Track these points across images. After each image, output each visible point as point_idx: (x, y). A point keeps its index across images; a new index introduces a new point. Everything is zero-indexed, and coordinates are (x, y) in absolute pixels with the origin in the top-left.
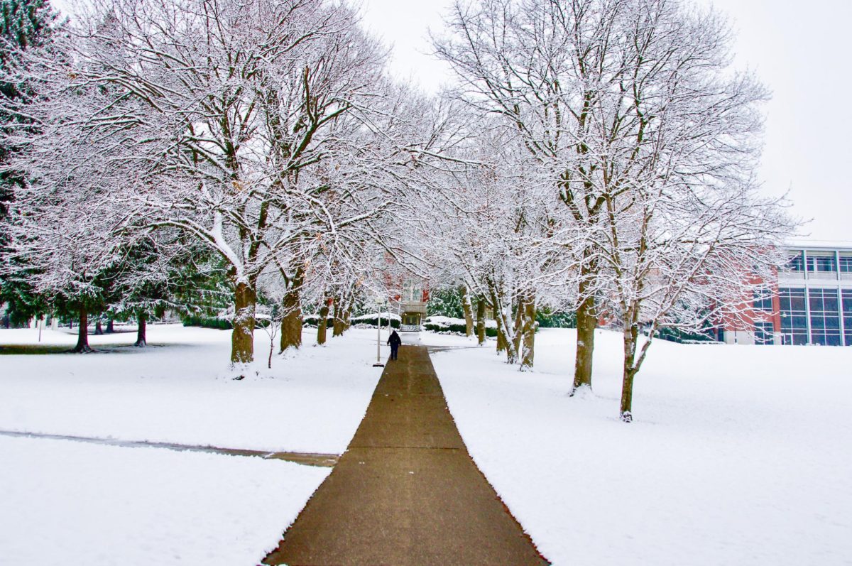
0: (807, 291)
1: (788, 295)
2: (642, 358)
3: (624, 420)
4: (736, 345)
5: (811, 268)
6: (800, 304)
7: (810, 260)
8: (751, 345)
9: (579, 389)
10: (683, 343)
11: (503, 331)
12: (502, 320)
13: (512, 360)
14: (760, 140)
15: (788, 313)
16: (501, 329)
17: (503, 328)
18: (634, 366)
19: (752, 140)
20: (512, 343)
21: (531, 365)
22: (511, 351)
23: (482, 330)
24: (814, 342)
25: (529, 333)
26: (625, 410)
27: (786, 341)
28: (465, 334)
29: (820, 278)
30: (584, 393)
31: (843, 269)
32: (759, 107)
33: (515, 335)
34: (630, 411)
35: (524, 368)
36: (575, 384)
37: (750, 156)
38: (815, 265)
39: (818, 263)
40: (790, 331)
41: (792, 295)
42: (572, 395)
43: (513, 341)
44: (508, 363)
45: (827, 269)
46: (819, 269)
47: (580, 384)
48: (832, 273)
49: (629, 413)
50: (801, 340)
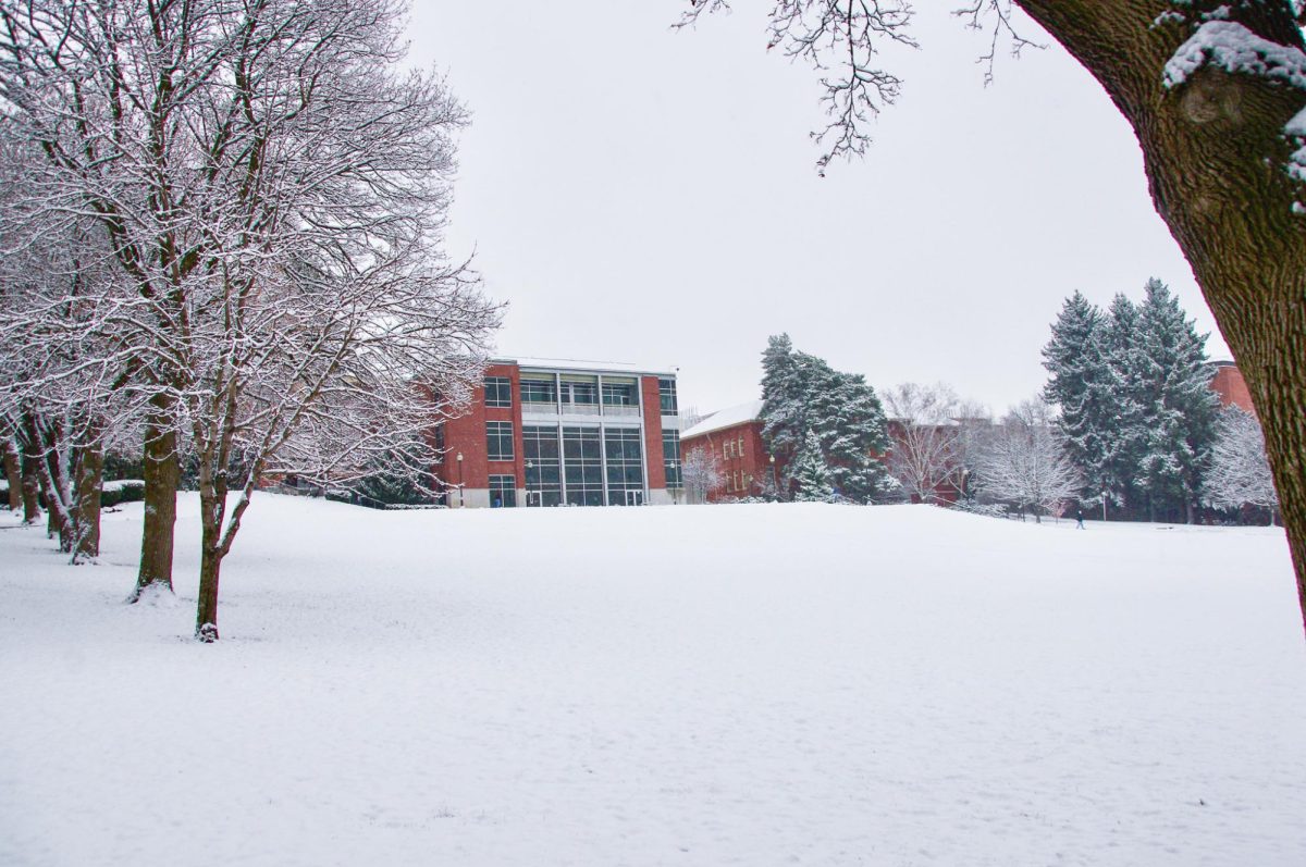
0: (561, 430)
1: (535, 436)
2: (233, 530)
3: (202, 639)
4: (462, 510)
5: (566, 399)
6: (551, 449)
7: (565, 386)
8: (482, 509)
9: (147, 589)
10: (388, 508)
11: (52, 496)
12: (50, 477)
13: (69, 546)
14: (446, 184)
15: (535, 462)
16: (48, 493)
17: (53, 490)
18: (219, 544)
19: (435, 181)
20: (68, 515)
21: (94, 552)
22: (68, 529)
23: (32, 497)
24: (569, 502)
25: (89, 498)
26: (205, 622)
27: (533, 502)
28: (8, 506)
29: (578, 413)
30: (157, 596)
31: (607, 401)
32: (453, 134)
33: (74, 503)
34: (214, 622)
35: (79, 559)
36: (140, 580)
37: (432, 208)
38: (572, 394)
39: (575, 391)
40: (538, 488)
41: (541, 436)
42: (136, 601)
43: (70, 512)
44: (61, 551)
45: (586, 400)
46: (577, 400)
47: (149, 581)
48: (593, 407)
49: (212, 626)
50: (552, 500)
